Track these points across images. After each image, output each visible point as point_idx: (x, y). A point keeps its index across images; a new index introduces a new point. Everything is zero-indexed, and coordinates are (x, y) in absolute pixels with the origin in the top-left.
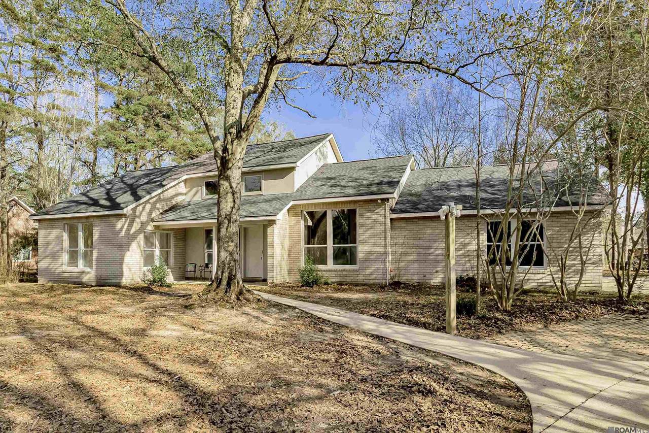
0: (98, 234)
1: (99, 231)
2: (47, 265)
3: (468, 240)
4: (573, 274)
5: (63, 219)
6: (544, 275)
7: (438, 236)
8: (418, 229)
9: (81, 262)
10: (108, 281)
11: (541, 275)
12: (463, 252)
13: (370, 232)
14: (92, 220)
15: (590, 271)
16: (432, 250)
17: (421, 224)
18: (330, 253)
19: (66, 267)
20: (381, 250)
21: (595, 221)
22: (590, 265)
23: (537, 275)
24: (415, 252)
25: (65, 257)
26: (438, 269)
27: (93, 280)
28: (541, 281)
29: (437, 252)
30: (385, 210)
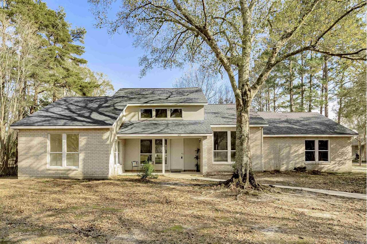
0: (84, 142)
1: (86, 139)
2: (29, 165)
3: (297, 149)
4: (341, 164)
5: (47, 129)
6: (330, 165)
7: (283, 146)
8: (274, 143)
9: (65, 162)
10: (95, 175)
11: (328, 165)
12: (295, 154)
13: (253, 144)
14: (78, 132)
15: (347, 163)
16: (281, 153)
17: (275, 140)
18: (229, 155)
19: (49, 166)
20: (259, 154)
21: (349, 141)
22: (347, 161)
23: (327, 165)
24: (272, 155)
25: (48, 158)
26: (283, 163)
27: (80, 175)
28: (328, 168)
29: (283, 155)
30: (261, 132)
